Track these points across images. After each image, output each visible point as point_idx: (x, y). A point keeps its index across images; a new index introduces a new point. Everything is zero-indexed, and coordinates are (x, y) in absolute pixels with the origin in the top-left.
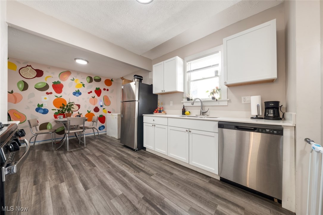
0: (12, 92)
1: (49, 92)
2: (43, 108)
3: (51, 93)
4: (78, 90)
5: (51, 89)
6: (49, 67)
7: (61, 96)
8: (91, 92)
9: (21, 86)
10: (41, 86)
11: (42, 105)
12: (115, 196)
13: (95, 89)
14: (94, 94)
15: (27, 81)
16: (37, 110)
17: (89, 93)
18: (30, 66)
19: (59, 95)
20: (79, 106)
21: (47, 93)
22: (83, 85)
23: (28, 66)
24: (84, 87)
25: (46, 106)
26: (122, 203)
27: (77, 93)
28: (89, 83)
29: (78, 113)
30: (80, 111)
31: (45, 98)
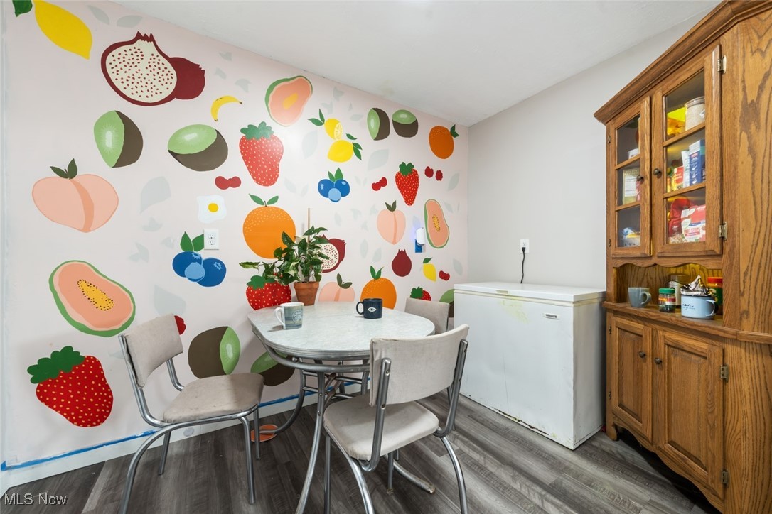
0: (71, 171)
1: (227, 177)
2: (204, 254)
3: (235, 182)
4: (339, 171)
5: (234, 165)
6: (230, 51)
7: (275, 200)
8: (383, 182)
9: (114, 140)
10: (196, 143)
11: (199, 242)
13: (398, 170)
14: (392, 192)
15: (133, 112)
16: (180, 265)
17: (376, 187)
18: (150, 39)
19: (266, 193)
20: (340, 245)
21: (222, 183)
22: (357, 148)
23: (139, 36)
24: (359, 156)
25: (216, 246)
27: (335, 186)
28: (376, 139)
29: (339, 277)
30: (346, 271)
31: (213, 208)
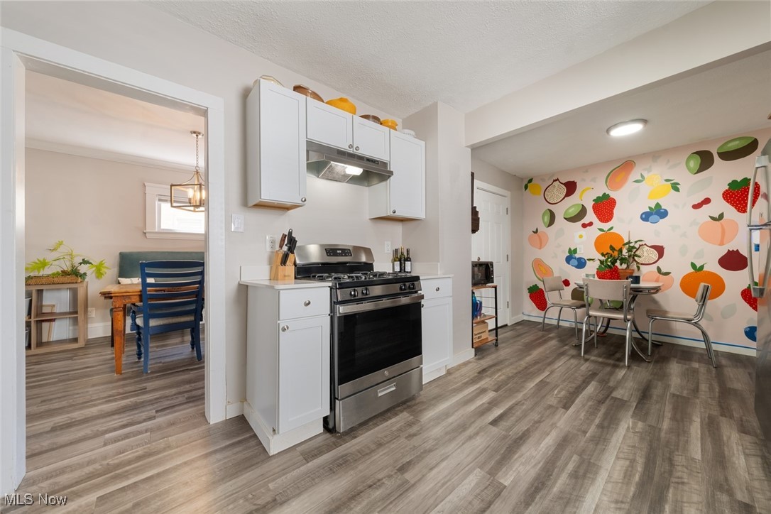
0: (536, 232)
1: (587, 223)
2: (577, 256)
3: (591, 224)
4: (658, 205)
5: (591, 216)
7: (612, 228)
8: (707, 201)
9: (547, 219)
10: (573, 212)
11: (575, 251)
12: (493, 473)
13: (727, 187)
14: (720, 205)
15: (552, 207)
16: (568, 260)
17: (696, 206)
18: (557, 180)
19: (606, 226)
20: (660, 250)
21: (584, 226)
22: (675, 187)
23: (554, 181)
24: (677, 190)
25: (582, 252)
26: (478, 491)
27: (657, 213)
29: (659, 269)
30: (664, 264)
31: (581, 236)
